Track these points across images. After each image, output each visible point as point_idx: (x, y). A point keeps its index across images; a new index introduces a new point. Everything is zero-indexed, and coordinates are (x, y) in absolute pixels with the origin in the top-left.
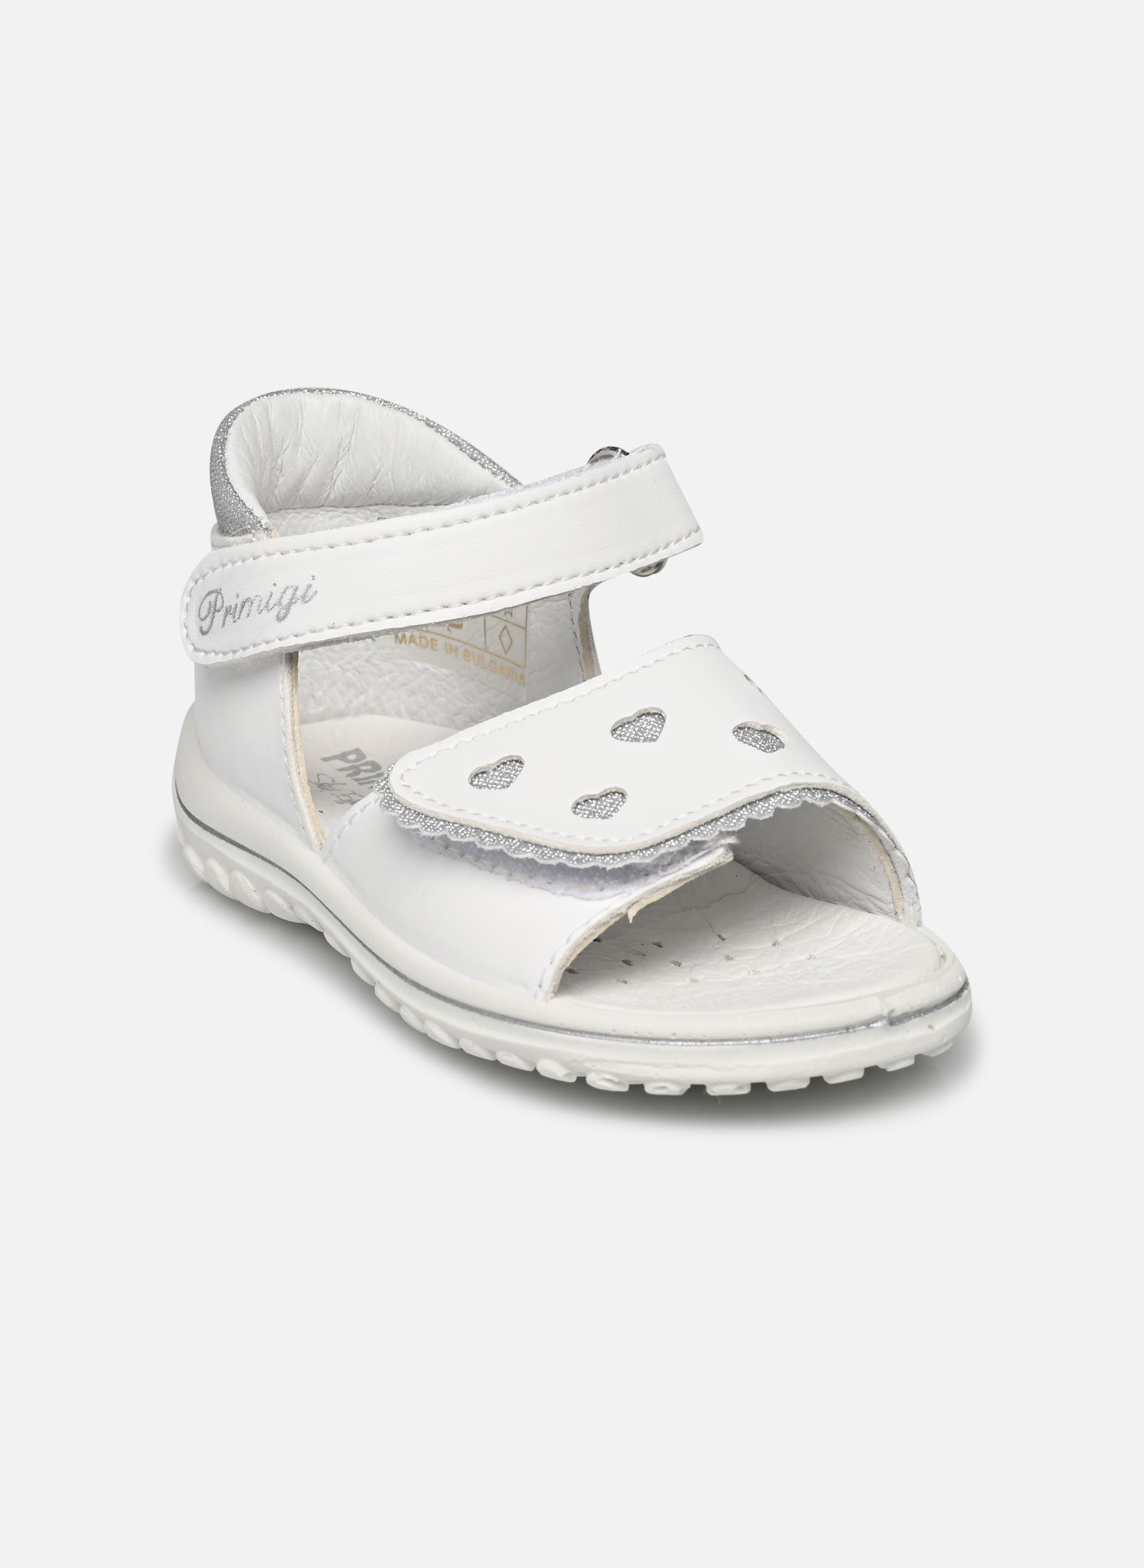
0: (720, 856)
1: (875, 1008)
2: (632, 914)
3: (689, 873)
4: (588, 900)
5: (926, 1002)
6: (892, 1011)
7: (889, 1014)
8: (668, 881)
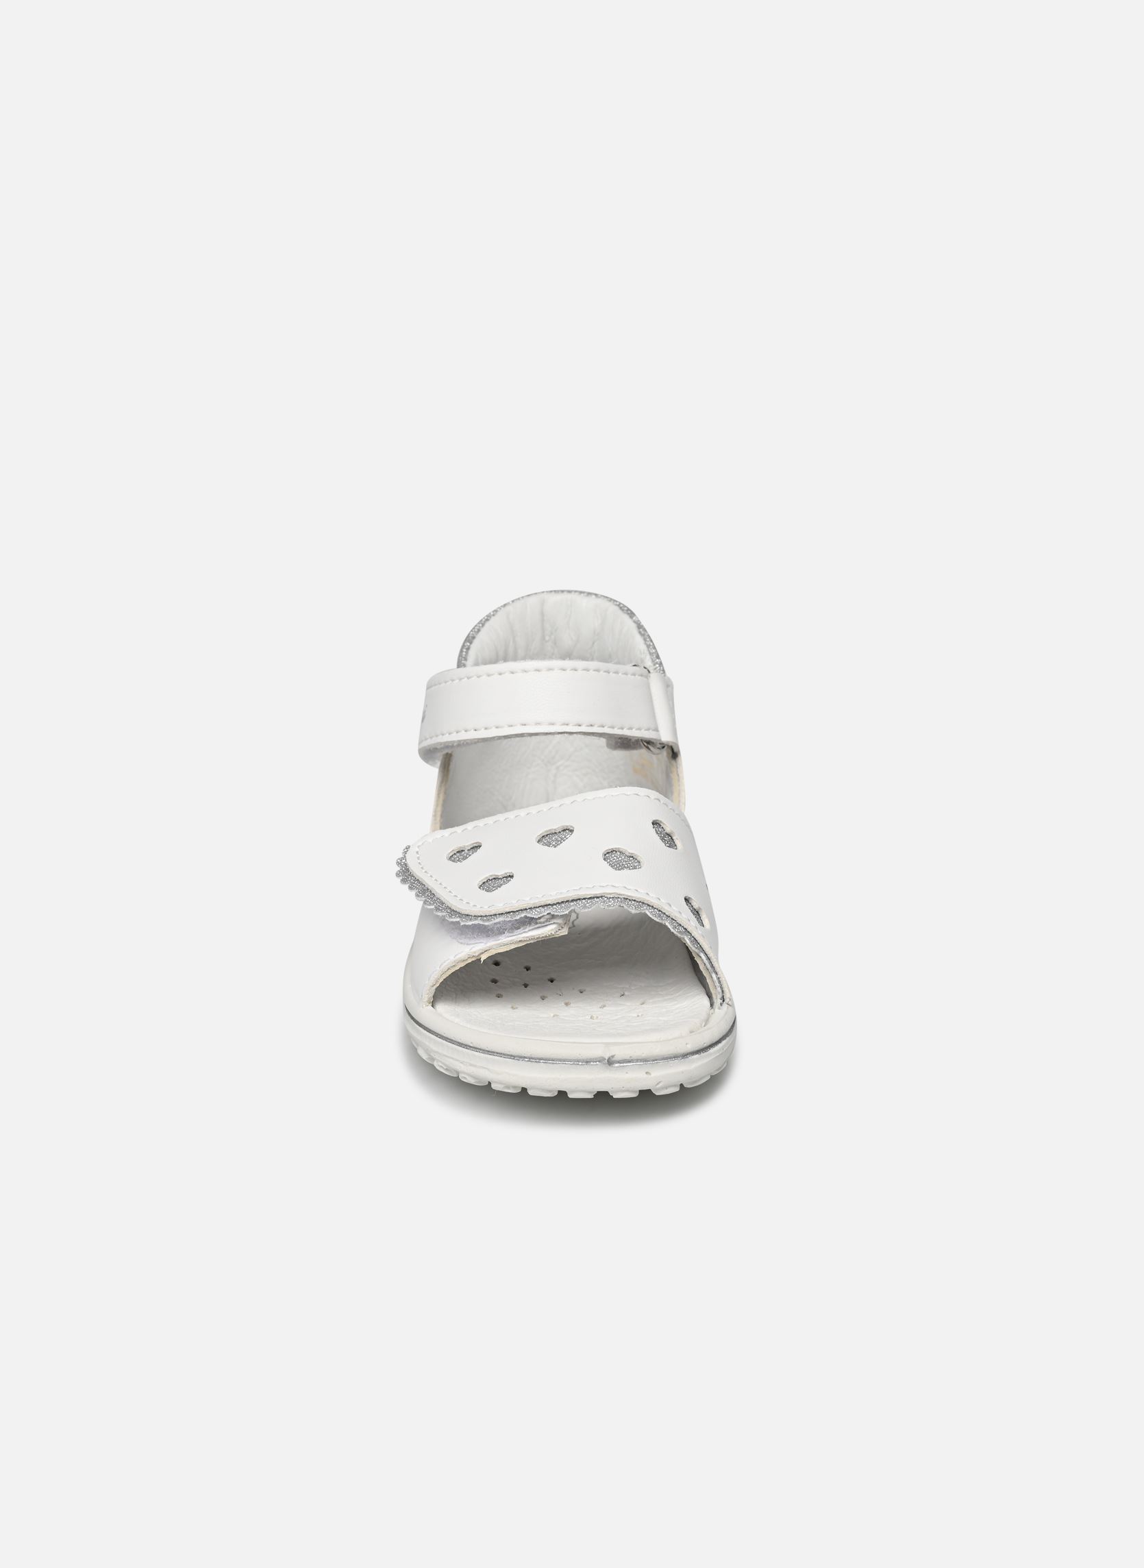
0: (552, 930)
1: (599, 1052)
2: (483, 957)
3: (527, 937)
4: (461, 943)
5: (643, 1055)
6: (613, 1056)
7: (609, 1058)
8: (511, 941)
